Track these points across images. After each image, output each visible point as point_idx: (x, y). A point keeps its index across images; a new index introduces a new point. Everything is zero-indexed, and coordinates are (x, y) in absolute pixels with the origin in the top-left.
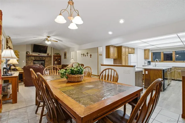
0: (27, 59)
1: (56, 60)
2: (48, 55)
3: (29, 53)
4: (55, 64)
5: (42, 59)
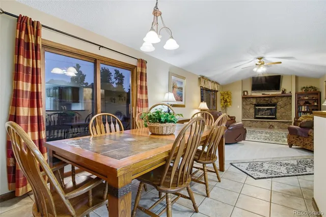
0: (244, 103)
1: (307, 103)
2: (283, 92)
3: (247, 93)
4: (301, 112)
5: (271, 102)
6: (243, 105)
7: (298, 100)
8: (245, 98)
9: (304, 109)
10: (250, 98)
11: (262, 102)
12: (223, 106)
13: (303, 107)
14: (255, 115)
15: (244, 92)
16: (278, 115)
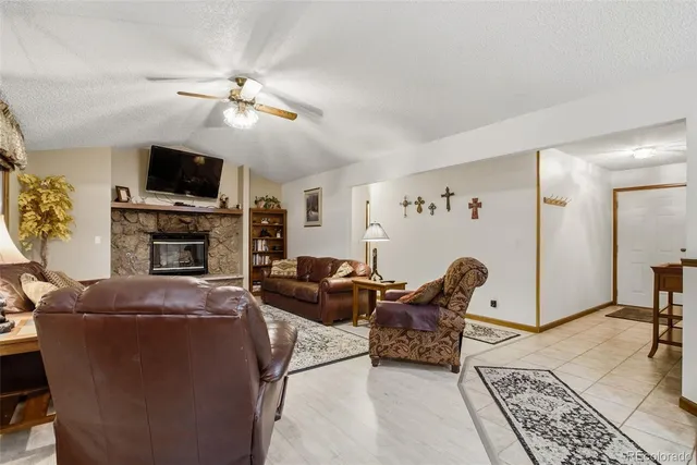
0: (118, 229)
1: (264, 233)
3: (128, 194)
5: (196, 228)
6: (113, 234)
7: (254, 225)
8: (122, 212)
9: (261, 246)
10: (137, 211)
12: (31, 238)
13: (260, 242)
14: (152, 266)
15: (118, 189)
16: (212, 262)
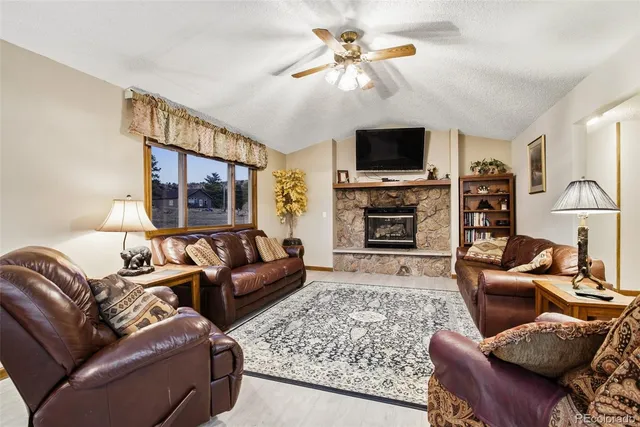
0: (341, 205)
1: (484, 205)
2: (432, 176)
3: (347, 176)
4: (471, 230)
5: (403, 203)
7: (465, 197)
8: (342, 190)
9: (478, 220)
10: (353, 190)
11: (383, 201)
12: (283, 214)
13: (476, 215)
14: (367, 237)
15: (339, 172)
16: (420, 236)
